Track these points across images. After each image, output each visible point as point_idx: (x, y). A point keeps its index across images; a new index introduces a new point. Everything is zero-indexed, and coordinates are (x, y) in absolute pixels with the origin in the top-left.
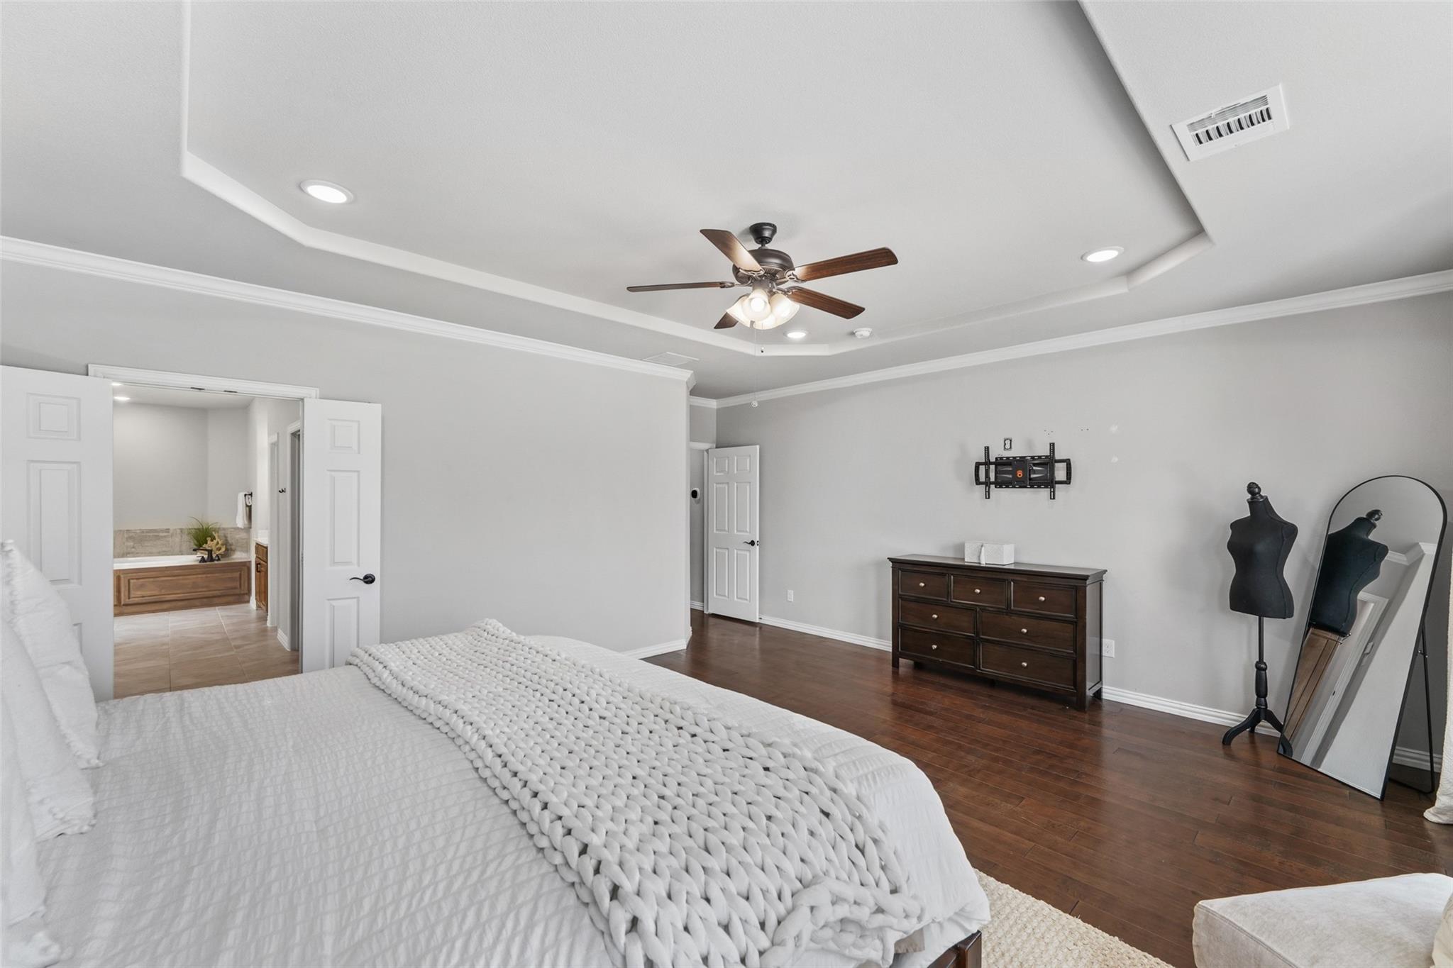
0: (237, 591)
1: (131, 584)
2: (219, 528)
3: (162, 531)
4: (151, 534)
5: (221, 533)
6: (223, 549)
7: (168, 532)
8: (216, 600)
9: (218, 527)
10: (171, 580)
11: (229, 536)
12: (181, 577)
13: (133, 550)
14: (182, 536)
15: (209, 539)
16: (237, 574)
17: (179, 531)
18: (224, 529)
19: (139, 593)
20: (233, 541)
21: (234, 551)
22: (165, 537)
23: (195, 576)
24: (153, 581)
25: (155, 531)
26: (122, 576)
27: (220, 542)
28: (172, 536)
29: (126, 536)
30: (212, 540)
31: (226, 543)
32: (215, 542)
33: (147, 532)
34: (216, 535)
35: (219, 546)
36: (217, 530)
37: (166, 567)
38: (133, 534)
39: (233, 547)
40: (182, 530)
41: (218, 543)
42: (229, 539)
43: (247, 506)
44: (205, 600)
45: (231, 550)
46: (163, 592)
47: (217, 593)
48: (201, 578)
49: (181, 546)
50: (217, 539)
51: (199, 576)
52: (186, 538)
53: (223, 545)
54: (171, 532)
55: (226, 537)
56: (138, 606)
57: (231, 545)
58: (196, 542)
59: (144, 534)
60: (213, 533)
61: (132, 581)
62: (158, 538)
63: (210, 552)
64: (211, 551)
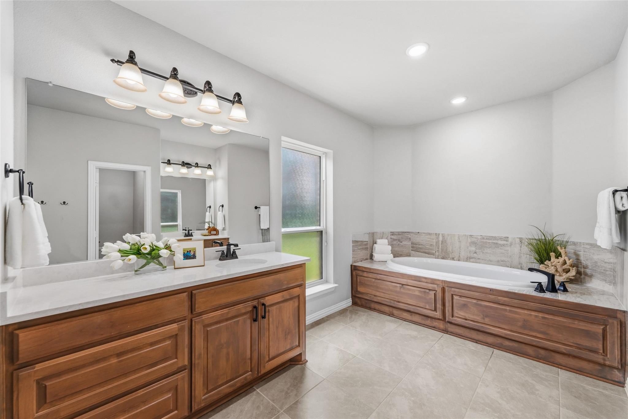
0: (599, 358)
1: (455, 301)
2: (567, 242)
3: (501, 239)
4: (491, 241)
5: (570, 249)
6: (573, 273)
7: (507, 241)
8: (559, 359)
9: (565, 240)
10: (497, 308)
11: (581, 253)
12: (508, 308)
13: (475, 255)
14: (521, 247)
15: (552, 254)
16: (599, 329)
17: (518, 241)
18: (574, 244)
19: (462, 313)
20: (589, 263)
21: (591, 276)
22: (504, 245)
23: (526, 312)
24: (476, 304)
25: (495, 238)
26: (446, 289)
27: (568, 262)
28: (511, 245)
29: (469, 240)
30: (557, 257)
31: (577, 264)
32: (561, 260)
33: (487, 239)
34: (562, 251)
35: (565, 267)
36: (564, 245)
37: (491, 290)
38: (475, 240)
39: (588, 271)
40: (521, 240)
41: (565, 263)
42: (582, 258)
43: (617, 211)
44: (542, 352)
45: (586, 274)
46: (487, 320)
47: (562, 348)
48: (536, 316)
49: (520, 257)
50: (564, 257)
51: (533, 313)
52: (526, 249)
53: (572, 266)
54: (510, 240)
55: (577, 255)
56: (461, 328)
57: (585, 267)
58: (537, 256)
59: (485, 241)
60: (559, 248)
61: (455, 297)
62: (497, 245)
63: (551, 277)
64: (553, 276)
